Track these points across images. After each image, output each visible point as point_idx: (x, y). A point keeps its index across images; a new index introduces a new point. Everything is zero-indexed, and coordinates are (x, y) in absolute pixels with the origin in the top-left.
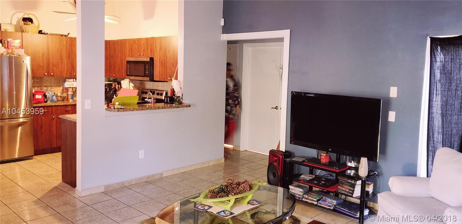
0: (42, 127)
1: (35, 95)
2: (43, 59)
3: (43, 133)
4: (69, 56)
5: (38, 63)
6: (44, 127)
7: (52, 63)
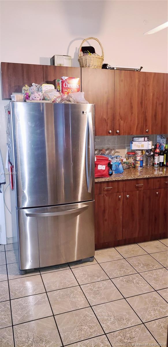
0: (104, 211)
1: (98, 165)
2: (107, 109)
3: (106, 220)
4: (141, 103)
5: (101, 114)
6: (107, 211)
7: (118, 114)
